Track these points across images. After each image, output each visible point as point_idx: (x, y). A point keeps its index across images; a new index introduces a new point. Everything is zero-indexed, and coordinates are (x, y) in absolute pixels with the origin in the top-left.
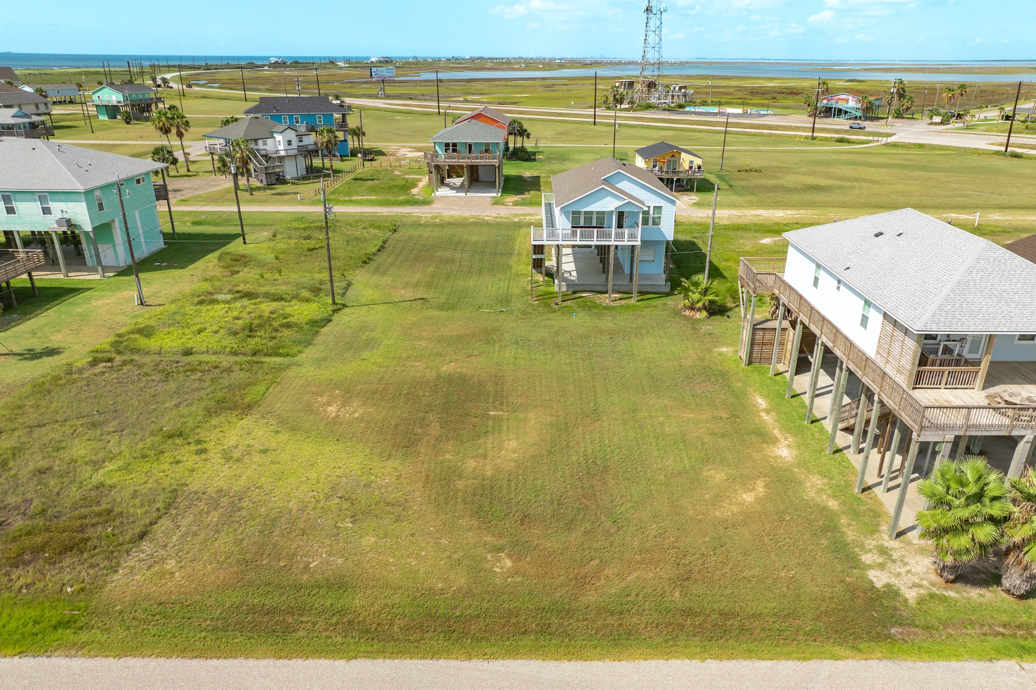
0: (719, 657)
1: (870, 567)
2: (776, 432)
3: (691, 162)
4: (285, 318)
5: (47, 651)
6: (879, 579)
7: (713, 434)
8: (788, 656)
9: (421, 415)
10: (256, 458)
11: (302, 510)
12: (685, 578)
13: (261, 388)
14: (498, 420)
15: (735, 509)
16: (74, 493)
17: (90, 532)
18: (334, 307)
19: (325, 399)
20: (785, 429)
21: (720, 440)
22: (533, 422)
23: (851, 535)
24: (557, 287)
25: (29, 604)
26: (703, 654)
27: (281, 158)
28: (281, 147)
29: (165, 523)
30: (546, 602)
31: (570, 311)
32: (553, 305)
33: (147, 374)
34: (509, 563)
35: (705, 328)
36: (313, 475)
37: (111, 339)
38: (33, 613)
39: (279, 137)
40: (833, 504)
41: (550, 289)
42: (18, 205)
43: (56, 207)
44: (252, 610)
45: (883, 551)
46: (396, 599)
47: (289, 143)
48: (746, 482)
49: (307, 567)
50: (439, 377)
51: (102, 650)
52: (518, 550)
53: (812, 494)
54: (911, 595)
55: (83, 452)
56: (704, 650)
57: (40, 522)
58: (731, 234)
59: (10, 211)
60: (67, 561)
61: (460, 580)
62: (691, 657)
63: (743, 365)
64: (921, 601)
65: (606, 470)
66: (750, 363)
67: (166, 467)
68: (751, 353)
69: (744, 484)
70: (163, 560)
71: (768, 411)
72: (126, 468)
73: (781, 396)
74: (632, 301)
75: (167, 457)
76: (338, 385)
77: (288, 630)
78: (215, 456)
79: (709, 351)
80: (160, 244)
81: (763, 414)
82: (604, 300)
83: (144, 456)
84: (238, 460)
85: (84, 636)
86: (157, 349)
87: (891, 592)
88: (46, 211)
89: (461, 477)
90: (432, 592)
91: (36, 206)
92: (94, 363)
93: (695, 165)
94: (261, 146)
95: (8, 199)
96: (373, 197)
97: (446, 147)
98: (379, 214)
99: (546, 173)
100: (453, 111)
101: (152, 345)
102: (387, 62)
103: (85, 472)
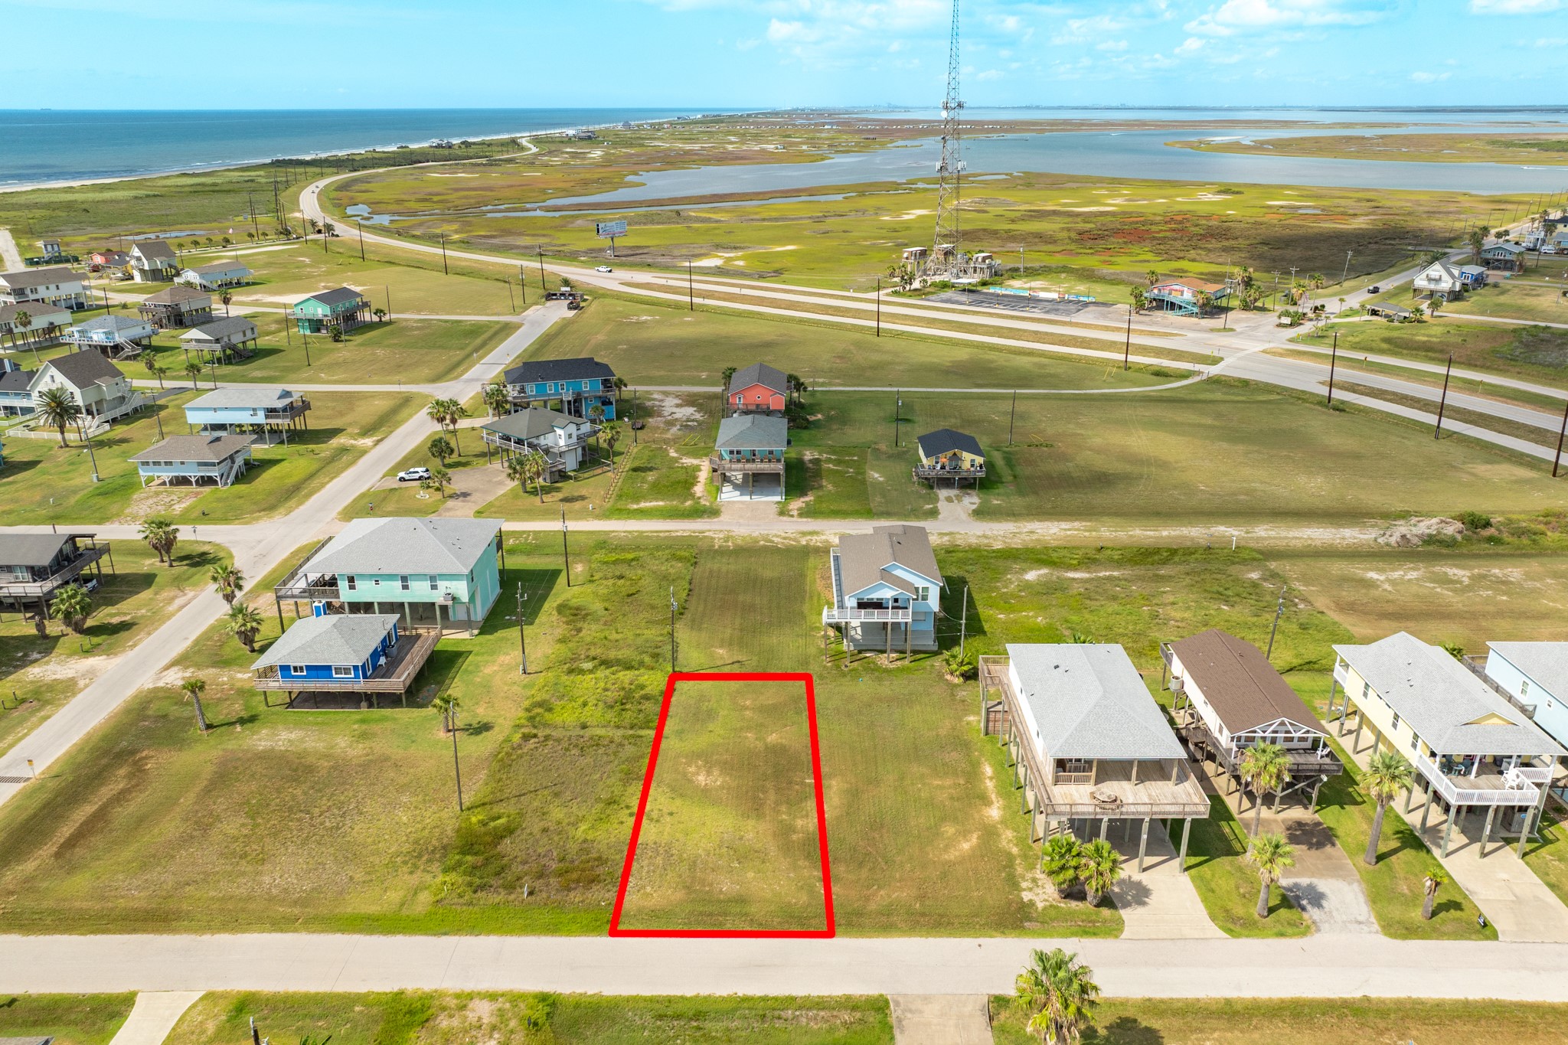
0: (935, 937)
1: (1024, 890)
2: (993, 797)
3: (973, 461)
4: (642, 689)
6: (1026, 896)
7: (952, 798)
8: (968, 936)
9: (761, 783)
10: (668, 819)
11: (708, 855)
12: (922, 897)
15: (957, 854)
16: (574, 846)
17: (598, 871)
19: (693, 768)
20: (999, 794)
21: (956, 803)
22: (835, 789)
23: (1019, 870)
24: (846, 646)
25: (586, 911)
26: (928, 935)
28: (562, 443)
30: (849, 909)
31: (855, 674)
32: (843, 667)
33: (568, 750)
35: (962, 694)
36: (707, 831)
37: (524, 714)
39: (559, 431)
40: (1015, 850)
41: (839, 647)
42: (412, 583)
43: (442, 585)
45: (1034, 880)
46: (772, 908)
47: (570, 436)
48: (965, 834)
49: (721, 890)
50: (767, 748)
53: (1004, 843)
54: (1040, 905)
55: (561, 816)
56: (928, 933)
57: (565, 864)
58: (1001, 563)
59: (406, 587)
60: (594, 887)
62: (921, 936)
63: (982, 735)
64: (1045, 909)
65: (882, 826)
66: (987, 734)
67: (616, 826)
68: (987, 727)
69: (965, 836)
70: (644, 887)
71: (991, 778)
73: (1002, 765)
74: (906, 662)
75: (614, 819)
76: (699, 756)
79: (960, 720)
80: (498, 589)
81: (987, 781)
82: (883, 660)
83: (600, 819)
84: (658, 821)
86: (562, 725)
87: (1032, 903)
88: (434, 587)
89: (794, 832)
91: (427, 584)
92: (525, 738)
93: (977, 463)
94: (542, 441)
95: (404, 579)
96: (661, 503)
97: (732, 452)
98: (673, 534)
99: (827, 453)
100: (707, 302)
101: (556, 718)
102: (590, 138)
103: (571, 831)
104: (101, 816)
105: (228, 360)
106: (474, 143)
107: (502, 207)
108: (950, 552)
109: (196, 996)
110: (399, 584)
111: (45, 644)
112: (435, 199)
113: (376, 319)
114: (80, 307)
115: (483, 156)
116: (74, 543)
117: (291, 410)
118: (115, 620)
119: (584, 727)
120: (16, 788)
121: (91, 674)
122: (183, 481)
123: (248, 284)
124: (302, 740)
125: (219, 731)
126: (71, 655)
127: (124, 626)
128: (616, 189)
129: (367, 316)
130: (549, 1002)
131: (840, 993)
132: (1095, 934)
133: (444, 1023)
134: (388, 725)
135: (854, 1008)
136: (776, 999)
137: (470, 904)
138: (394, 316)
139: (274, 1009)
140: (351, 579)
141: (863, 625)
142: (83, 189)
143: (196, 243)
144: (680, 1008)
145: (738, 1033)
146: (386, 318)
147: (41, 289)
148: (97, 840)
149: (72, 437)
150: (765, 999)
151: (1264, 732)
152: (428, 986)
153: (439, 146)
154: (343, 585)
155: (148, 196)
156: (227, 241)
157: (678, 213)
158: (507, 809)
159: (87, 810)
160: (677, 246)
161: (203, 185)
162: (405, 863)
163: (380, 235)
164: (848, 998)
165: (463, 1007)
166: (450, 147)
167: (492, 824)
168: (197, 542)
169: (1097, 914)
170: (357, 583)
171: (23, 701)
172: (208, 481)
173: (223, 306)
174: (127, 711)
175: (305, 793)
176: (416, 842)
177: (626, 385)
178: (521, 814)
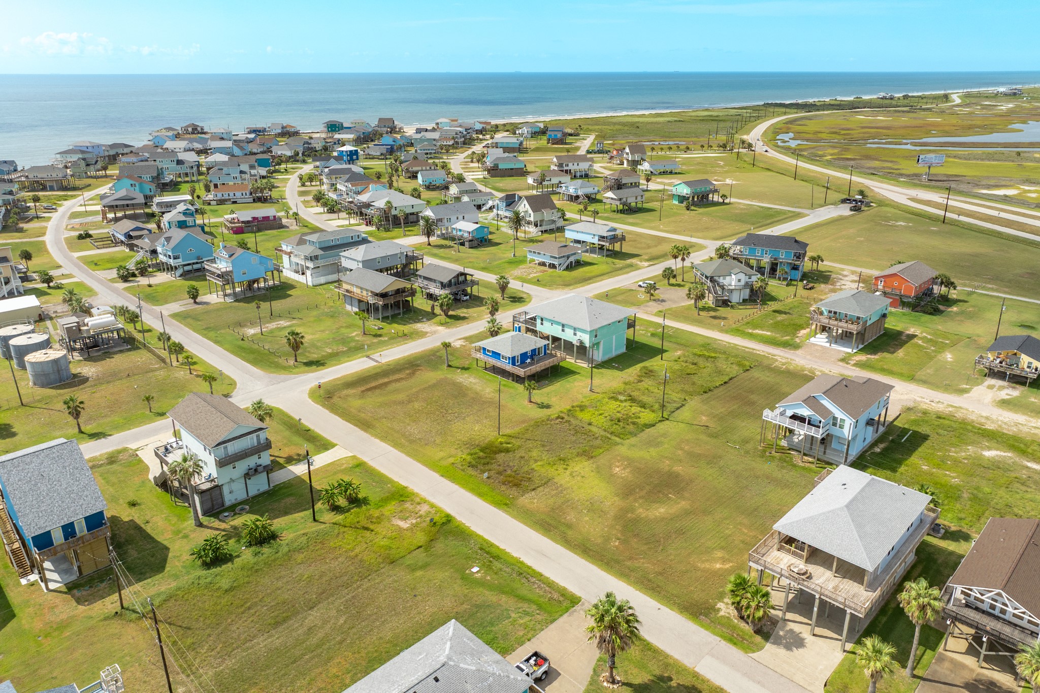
0: (642, 592)
3: (1029, 363)
4: (637, 418)
5: (499, 509)
6: (720, 605)
8: (659, 602)
9: (645, 484)
10: (579, 478)
11: (578, 501)
12: (659, 574)
13: (601, 451)
14: (669, 499)
15: (707, 566)
16: (526, 469)
17: (523, 483)
18: (662, 419)
19: (617, 464)
22: (680, 505)
25: (501, 496)
27: (731, 291)
28: (733, 283)
29: (541, 488)
30: (615, 557)
32: (767, 453)
33: (570, 430)
34: (617, 544)
36: (589, 491)
37: (569, 407)
38: (501, 498)
39: (733, 276)
42: (566, 329)
43: (578, 333)
44: (546, 522)
46: (579, 536)
47: (739, 280)
48: (726, 560)
49: (566, 517)
50: (668, 471)
51: (510, 514)
52: (624, 542)
55: (535, 455)
57: (513, 474)
58: (975, 437)
59: (563, 330)
60: (514, 488)
61: (599, 541)
62: (635, 588)
64: (721, 616)
65: (683, 533)
67: (553, 470)
69: (724, 561)
70: (534, 499)
72: (542, 466)
75: (555, 467)
76: (628, 459)
77: (550, 531)
78: (568, 472)
80: (624, 350)
83: (549, 464)
84: (573, 476)
85: (508, 509)
86: (581, 418)
87: (717, 610)
88: (575, 334)
89: (632, 513)
90: (589, 540)
91: (572, 331)
92: (558, 418)
93: (1033, 366)
94: (721, 280)
95: (563, 326)
96: (769, 333)
97: (830, 312)
98: (755, 352)
99: (927, 333)
100: (962, 218)
101: (581, 415)
102: (1015, 94)
103: (532, 462)
104: (386, 384)
105: (622, 212)
106: (913, 97)
107: (884, 141)
108: (940, 418)
109: (351, 454)
110: (560, 328)
111: (431, 315)
112: (843, 132)
113: (721, 200)
114: (587, 176)
115: (911, 105)
116: (466, 277)
117: (614, 239)
118: (462, 315)
119: (590, 424)
120: (375, 364)
121: (435, 332)
122: (543, 264)
123: (676, 173)
124: (475, 384)
125: (451, 369)
126: (435, 323)
127: (464, 318)
128: (992, 133)
129: (716, 198)
130: (449, 519)
131: (563, 585)
132: (735, 644)
133: (408, 505)
134: (512, 391)
135: (563, 595)
136: (533, 570)
137: (463, 470)
138: (733, 200)
139: (367, 471)
140: (542, 320)
141: (806, 435)
142: (651, 115)
143: (670, 148)
144: (493, 550)
145: (503, 573)
146: (727, 201)
147: (571, 165)
148: (378, 391)
149: (521, 235)
150: (529, 568)
151: (982, 595)
152: (416, 490)
153: (884, 98)
154: (539, 321)
155: (675, 121)
156: (688, 148)
157: (1019, 154)
158: (517, 442)
159: (386, 380)
160: (988, 178)
161: (711, 116)
162: (458, 444)
163: (780, 153)
164: (565, 589)
165: (419, 504)
166: (891, 99)
167: (504, 445)
168: (523, 292)
169: (751, 637)
170: (544, 322)
171: (406, 335)
172: (553, 266)
173: (645, 182)
174: (431, 350)
175: (453, 404)
176: (470, 439)
177: (822, 261)
178: (519, 447)
